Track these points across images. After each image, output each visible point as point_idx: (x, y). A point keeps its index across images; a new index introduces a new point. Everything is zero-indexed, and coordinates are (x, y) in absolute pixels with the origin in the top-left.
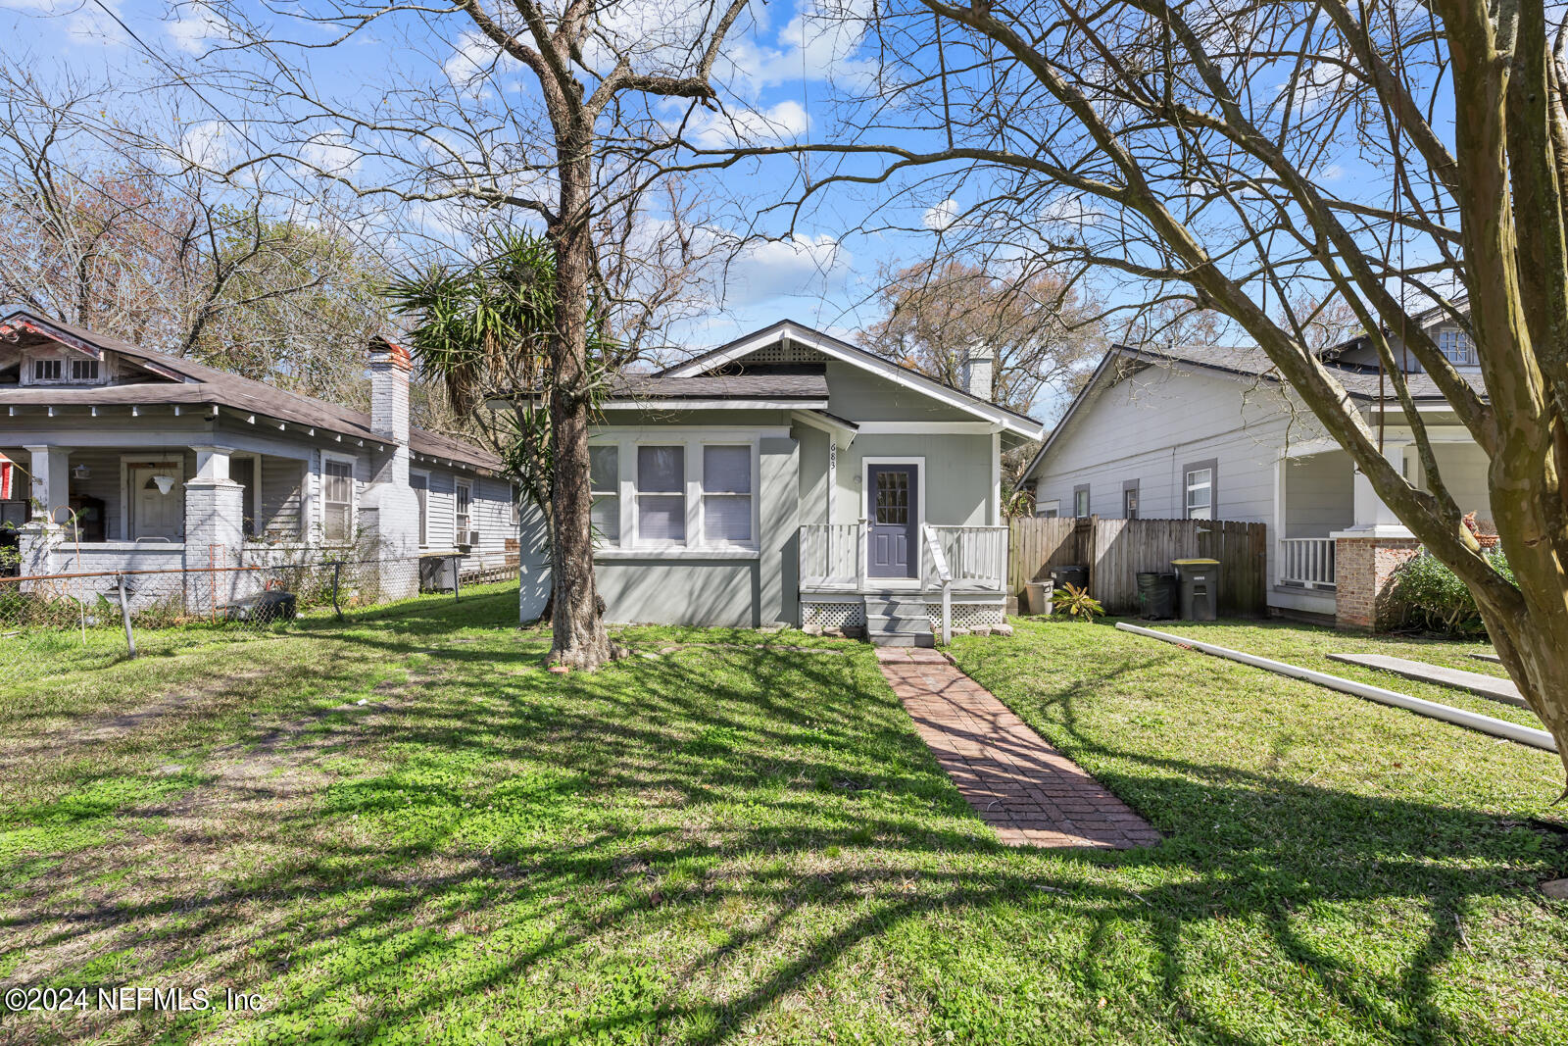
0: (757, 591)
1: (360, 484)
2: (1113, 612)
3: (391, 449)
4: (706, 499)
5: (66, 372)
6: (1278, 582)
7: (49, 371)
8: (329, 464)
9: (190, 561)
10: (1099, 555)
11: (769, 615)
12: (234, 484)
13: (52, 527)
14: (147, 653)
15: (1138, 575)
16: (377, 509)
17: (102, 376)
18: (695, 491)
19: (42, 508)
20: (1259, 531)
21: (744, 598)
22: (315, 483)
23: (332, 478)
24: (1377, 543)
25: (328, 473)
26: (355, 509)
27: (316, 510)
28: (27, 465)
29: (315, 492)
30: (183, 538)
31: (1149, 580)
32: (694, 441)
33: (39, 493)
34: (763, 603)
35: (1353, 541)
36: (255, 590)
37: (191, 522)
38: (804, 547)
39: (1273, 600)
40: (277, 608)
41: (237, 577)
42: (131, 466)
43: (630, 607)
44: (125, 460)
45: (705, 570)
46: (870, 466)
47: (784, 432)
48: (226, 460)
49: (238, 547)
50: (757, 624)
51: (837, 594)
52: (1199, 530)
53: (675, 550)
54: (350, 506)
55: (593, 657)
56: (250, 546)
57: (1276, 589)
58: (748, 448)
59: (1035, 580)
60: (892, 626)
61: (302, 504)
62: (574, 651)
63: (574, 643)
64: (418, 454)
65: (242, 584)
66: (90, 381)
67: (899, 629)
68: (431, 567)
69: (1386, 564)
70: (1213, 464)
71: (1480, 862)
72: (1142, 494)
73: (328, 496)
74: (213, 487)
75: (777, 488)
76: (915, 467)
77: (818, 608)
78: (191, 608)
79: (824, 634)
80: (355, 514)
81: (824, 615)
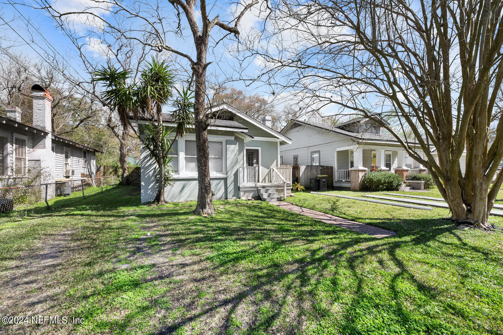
0: (226, 188)
1: (29, 149)
2: (308, 189)
3: (45, 135)
6: (336, 180)
8: (16, 139)
10: (301, 175)
11: (230, 195)
15: (310, 180)
16: (39, 160)
20: (332, 168)
21: (222, 190)
22: (10, 147)
23: (18, 146)
24: (359, 171)
25: (16, 144)
26: (27, 160)
27: (11, 160)
29: (11, 152)
31: (313, 181)
34: (228, 192)
35: (354, 170)
39: (335, 185)
46: (246, 149)
47: (232, 138)
50: (226, 198)
51: (251, 187)
52: (321, 168)
54: (25, 159)
57: (336, 182)
58: (222, 143)
60: (269, 196)
67: (271, 197)
68: (59, 186)
69: (361, 175)
70: (319, 152)
71: (446, 226)
72: (299, 159)
73: (16, 154)
75: (232, 156)
76: (258, 150)
77: (245, 192)
79: (247, 200)
80: (27, 162)
81: (247, 194)
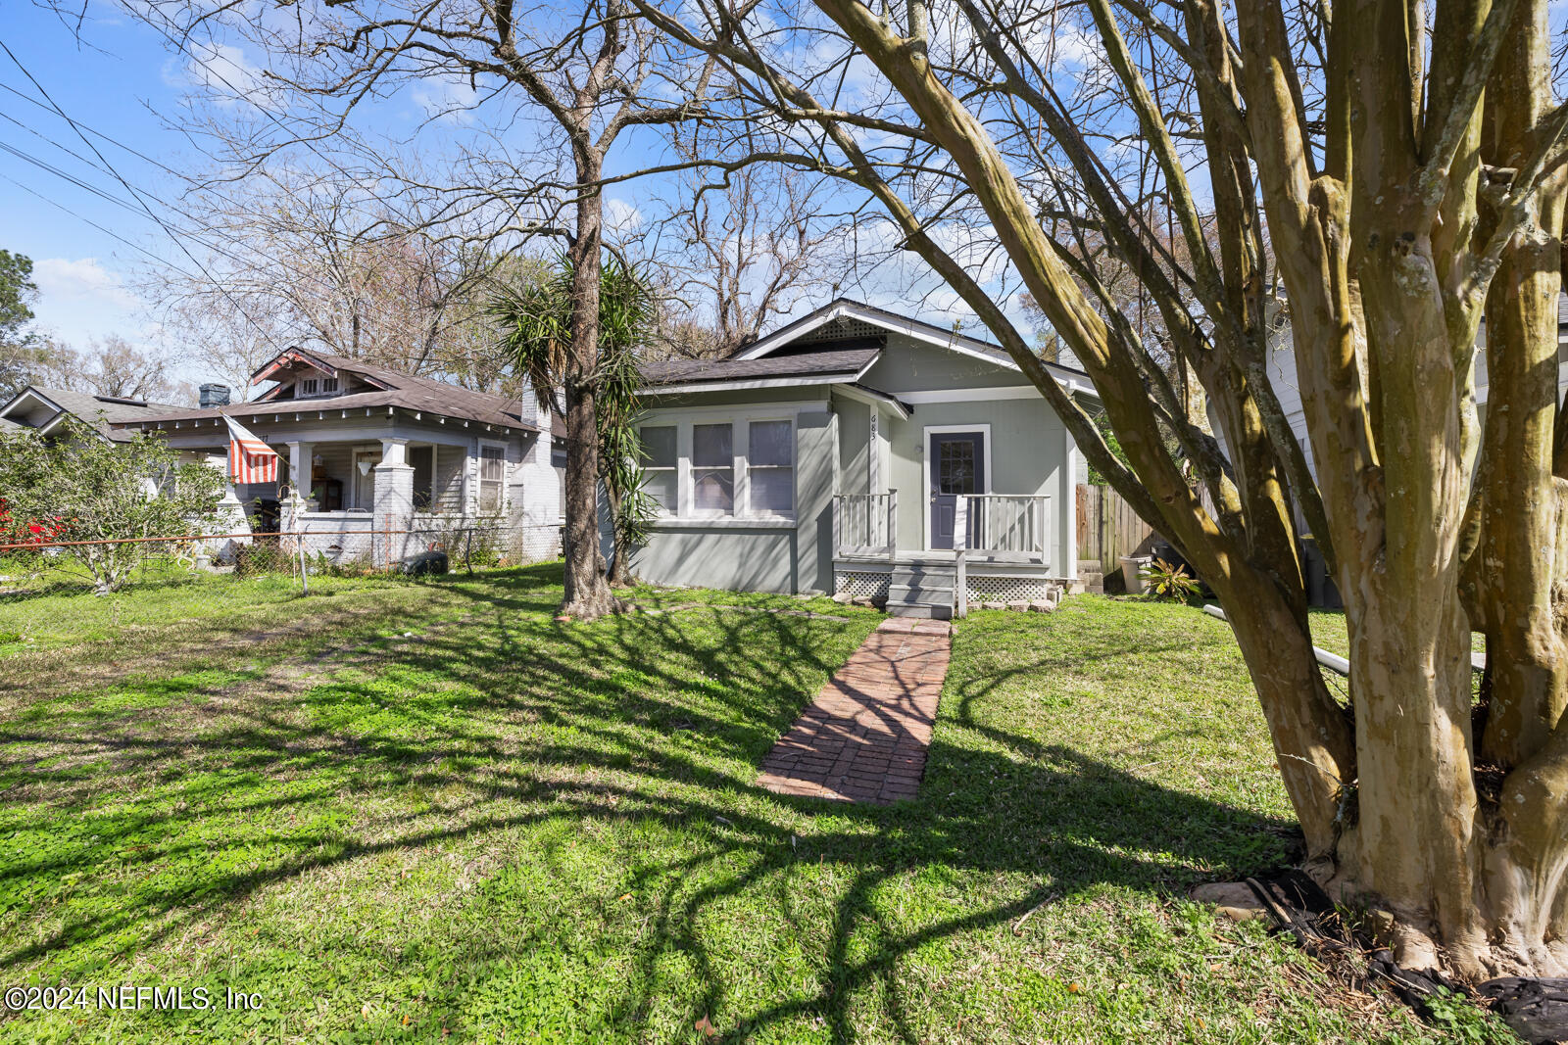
0: (795, 561)
1: (510, 464)
3: (534, 435)
4: (752, 472)
5: (320, 387)
7: (310, 387)
8: (485, 449)
9: (376, 528)
11: (805, 584)
12: (407, 467)
13: (299, 500)
14: (316, 593)
16: (523, 485)
17: (340, 389)
18: (741, 465)
19: (294, 487)
21: (785, 565)
22: (473, 465)
23: (488, 461)
25: (483, 456)
26: (506, 485)
27: (474, 488)
28: (287, 458)
29: (473, 472)
30: (371, 509)
32: (740, 418)
33: (294, 475)
34: (800, 573)
36: (421, 550)
37: (377, 496)
38: (836, 519)
40: (431, 566)
41: (407, 540)
42: (358, 454)
43: (685, 573)
44: (356, 450)
45: (749, 538)
46: (932, 435)
47: (822, 406)
48: (402, 448)
49: (409, 516)
50: (795, 592)
51: (870, 563)
53: (726, 520)
54: (502, 484)
55: (593, 610)
56: (417, 515)
58: (787, 423)
59: (1135, 555)
60: (912, 598)
61: (463, 482)
62: (577, 603)
63: (577, 596)
64: (558, 439)
65: (412, 545)
66: (333, 393)
67: (920, 600)
73: (483, 475)
74: (391, 470)
75: (814, 461)
76: (981, 435)
77: (852, 577)
78: (376, 564)
79: (854, 603)
80: (506, 490)
81: (857, 584)
